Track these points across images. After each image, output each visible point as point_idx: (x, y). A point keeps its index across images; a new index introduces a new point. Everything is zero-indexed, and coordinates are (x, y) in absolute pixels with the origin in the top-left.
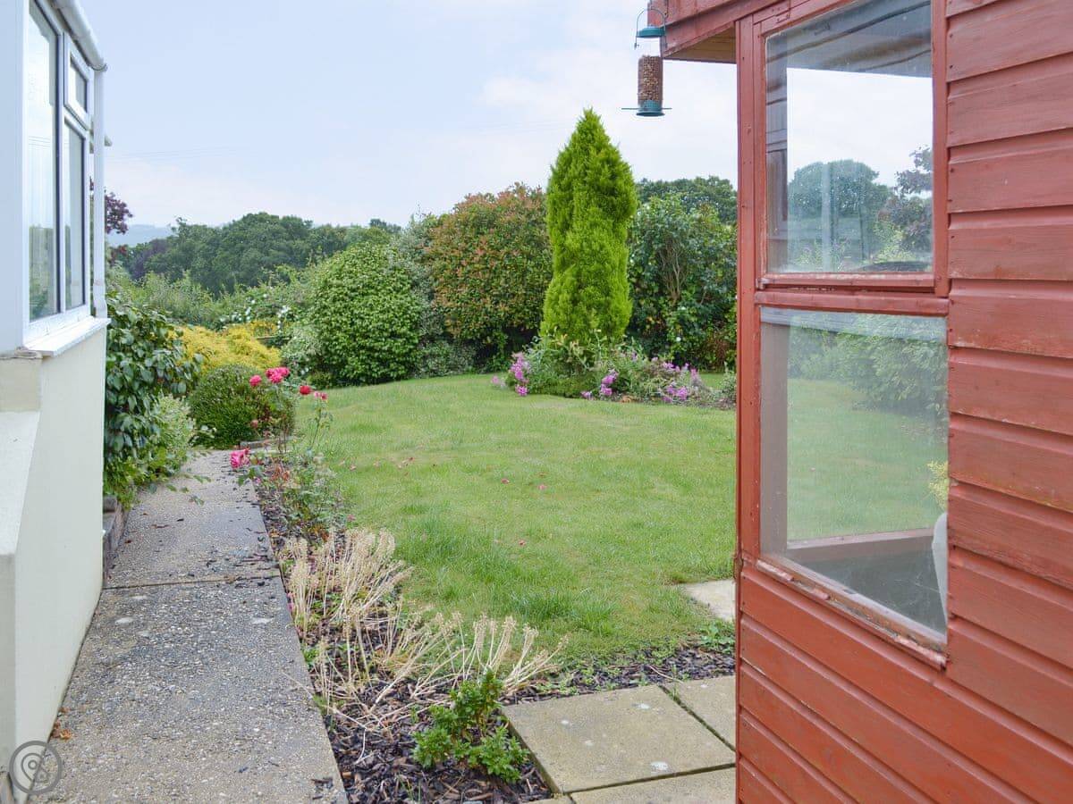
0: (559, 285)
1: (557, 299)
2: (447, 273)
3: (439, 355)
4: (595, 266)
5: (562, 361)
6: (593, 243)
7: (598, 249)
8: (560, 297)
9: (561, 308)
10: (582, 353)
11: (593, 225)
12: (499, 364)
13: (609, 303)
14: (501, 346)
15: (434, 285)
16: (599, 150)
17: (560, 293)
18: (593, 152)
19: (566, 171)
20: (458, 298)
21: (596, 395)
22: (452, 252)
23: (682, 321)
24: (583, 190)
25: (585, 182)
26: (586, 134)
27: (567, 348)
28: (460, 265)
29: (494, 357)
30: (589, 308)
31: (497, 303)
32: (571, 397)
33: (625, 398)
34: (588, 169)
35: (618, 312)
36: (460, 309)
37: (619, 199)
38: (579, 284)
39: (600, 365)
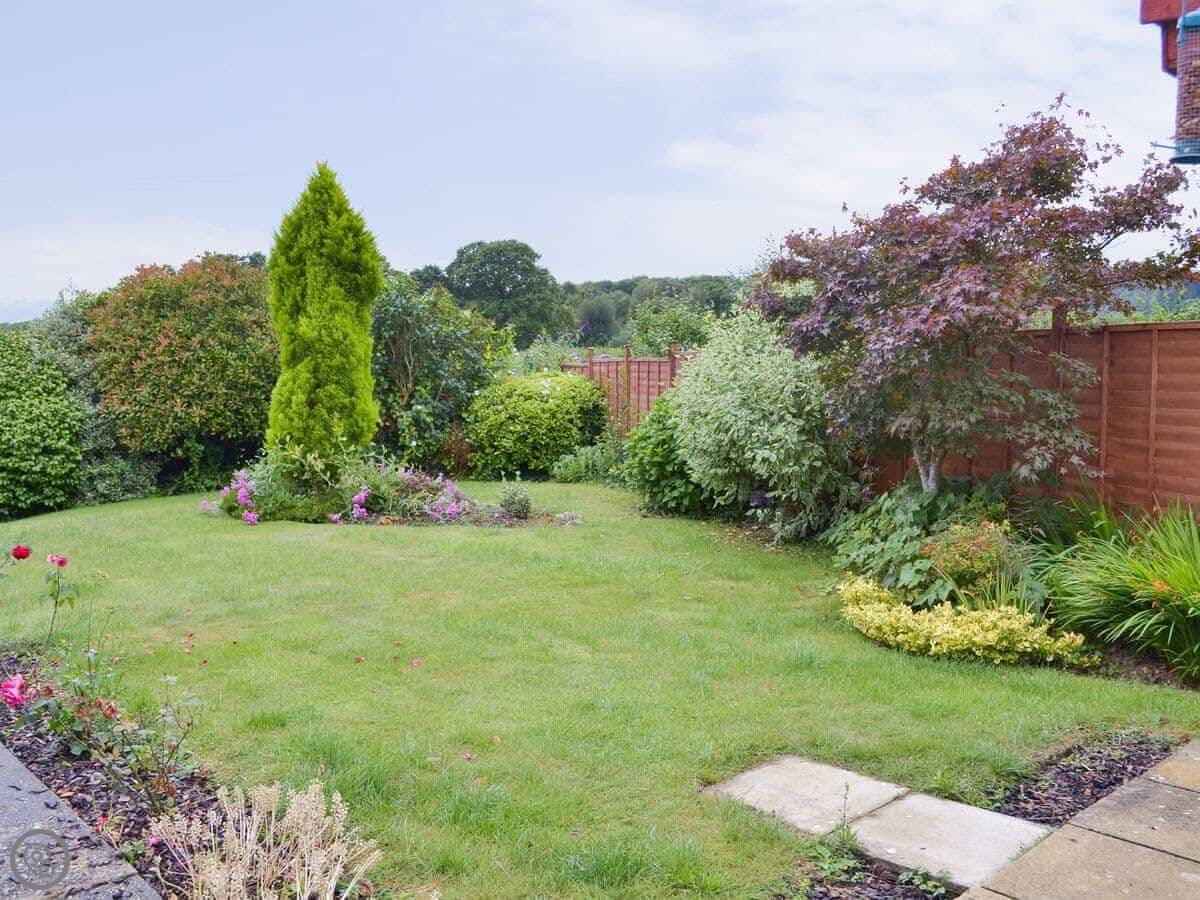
0: (291, 383)
1: (289, 401)
2: (118, 368)
3: (111, 475)
4: (338, 359)
5: (297, 478)
6: (334, 331)
7: (341, 338)
8: (294, 398)
9: (294, 412)
10: (323, 467)
11: (334, 309)
12: (192, 482)
13: (353, 405)
14: (195, 459)
15: (100, 383)
16: (339, 214)
17: (292, 393)
18: (332, 217)
19: (295, 239)
20: (135, 400)
21: (345, 518)
22: (125, 340)
23: (417, 422)
24: (320, 264)
25: (321, 255)
26: (322, 194)
27: (303, 460)
28: (137, 357)
29: (185, 474)
30: (330, 411)
31: (189, 405)
32: (315, 522)
33: (383, 519)
34: (326, 238)
35: (365, 415)
36: (139, 414)
37: (365, 277)
38: (316, 381)
39: (347, 480)
